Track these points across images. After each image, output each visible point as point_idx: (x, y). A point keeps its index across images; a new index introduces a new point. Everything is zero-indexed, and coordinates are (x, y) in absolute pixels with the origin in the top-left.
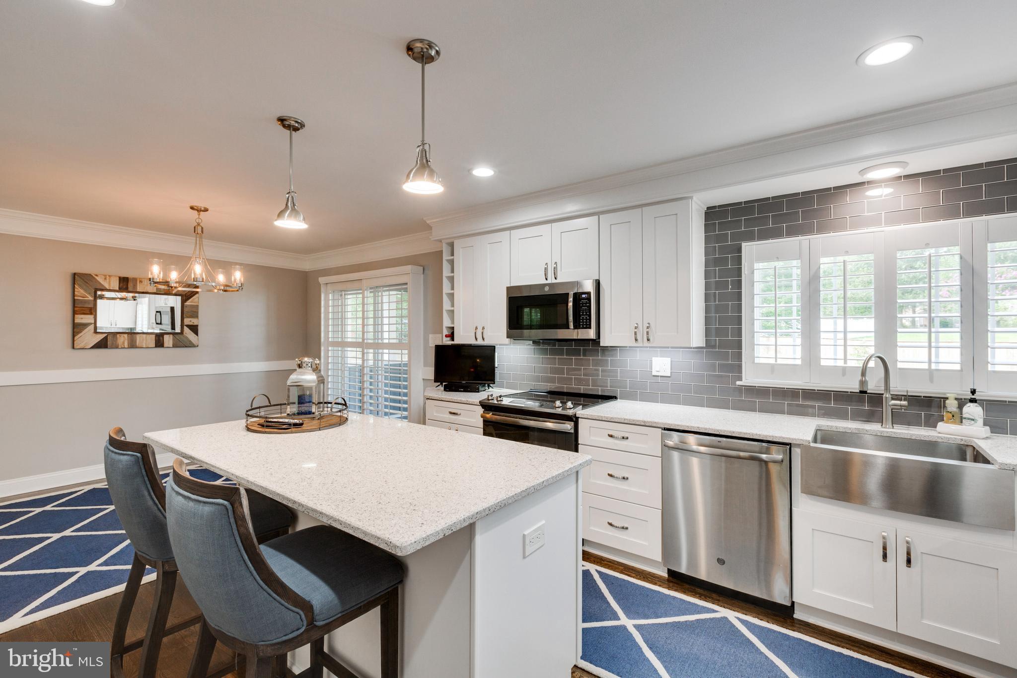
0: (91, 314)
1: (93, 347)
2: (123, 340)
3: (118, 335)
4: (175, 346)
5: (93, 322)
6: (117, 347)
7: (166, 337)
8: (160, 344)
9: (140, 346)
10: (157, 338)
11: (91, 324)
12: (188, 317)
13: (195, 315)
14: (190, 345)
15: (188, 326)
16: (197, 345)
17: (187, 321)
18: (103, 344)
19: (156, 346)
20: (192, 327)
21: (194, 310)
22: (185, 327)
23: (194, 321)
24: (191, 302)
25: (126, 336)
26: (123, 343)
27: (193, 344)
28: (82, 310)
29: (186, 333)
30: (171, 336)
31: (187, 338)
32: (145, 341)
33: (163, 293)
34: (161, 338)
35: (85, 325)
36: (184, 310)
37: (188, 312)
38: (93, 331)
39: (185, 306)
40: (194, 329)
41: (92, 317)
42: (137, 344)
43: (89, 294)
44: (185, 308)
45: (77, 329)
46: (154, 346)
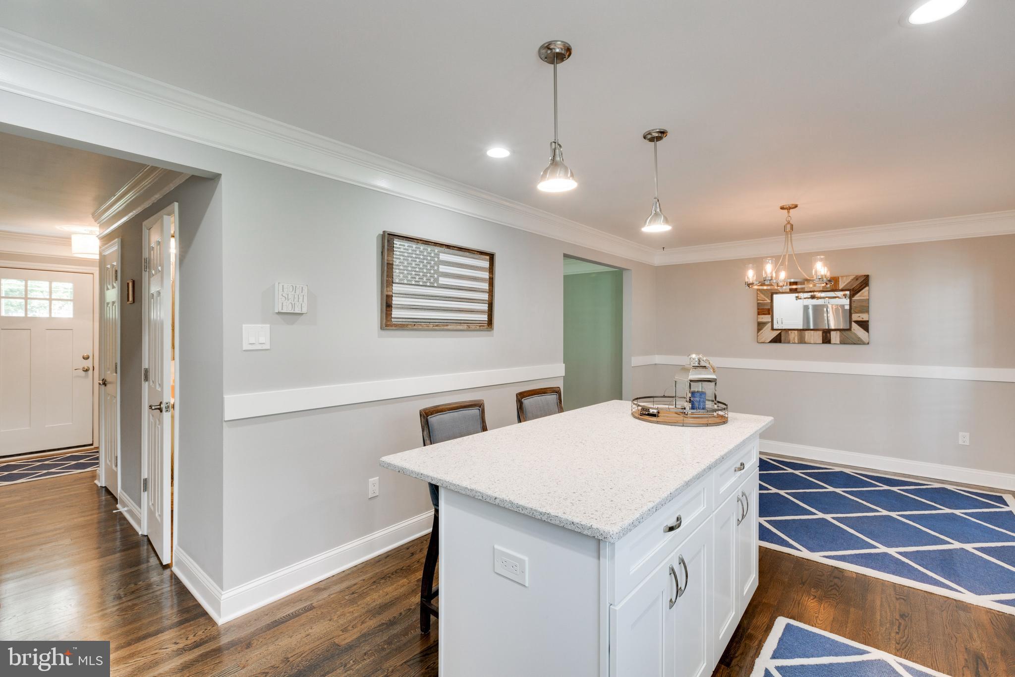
0: (769, 314)
1: (771, 342)
2: (794, 336)
3: (790, 332)
4: (843, 342)
5: (770, 320)
6: (789, 342)
7: (833, 333)
8: (827, 341)
9: (808, 341)
10: (824, 335)
11: (769, 322)
12: (856, 313)
13: (865, 309)
14: (859, 342)
15: (857, 322)
16: (867, 342)
17: (855, 317)
18: (777, 340)
19: (823, 343)
20: (861, 323)
21: (864, 304)
22: (853, 323)
23: (864, 317)
24: (860, 296)
25: (796, 332)
26: (794, 339)
27: (861, 341)
28: (763, 311)
29: (854, 330)
30: (838, 332)
31: (855, 334)
32: (812, 338)
33: (830, 289)
34: (828, 335)
35: (764, 324)
36: (852, 305)
37: (856, 307)
38: (770, 328)
39: (852, 301)
40: (864, 325)
41: (769, 316)
42: (806, 340)
43: (767, 297)
44: (852, 302)
45: (760, 326)
46: (821, 342)
